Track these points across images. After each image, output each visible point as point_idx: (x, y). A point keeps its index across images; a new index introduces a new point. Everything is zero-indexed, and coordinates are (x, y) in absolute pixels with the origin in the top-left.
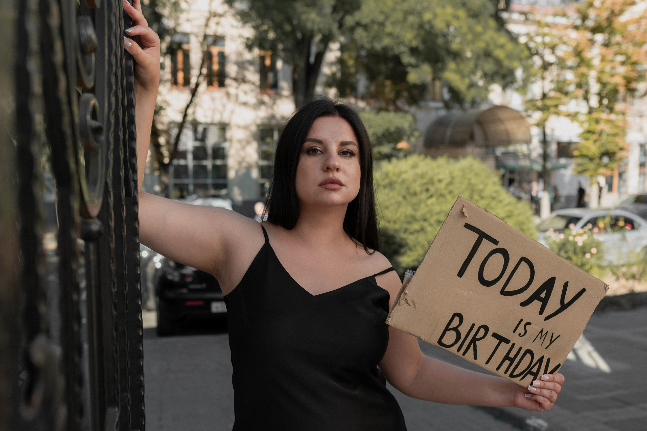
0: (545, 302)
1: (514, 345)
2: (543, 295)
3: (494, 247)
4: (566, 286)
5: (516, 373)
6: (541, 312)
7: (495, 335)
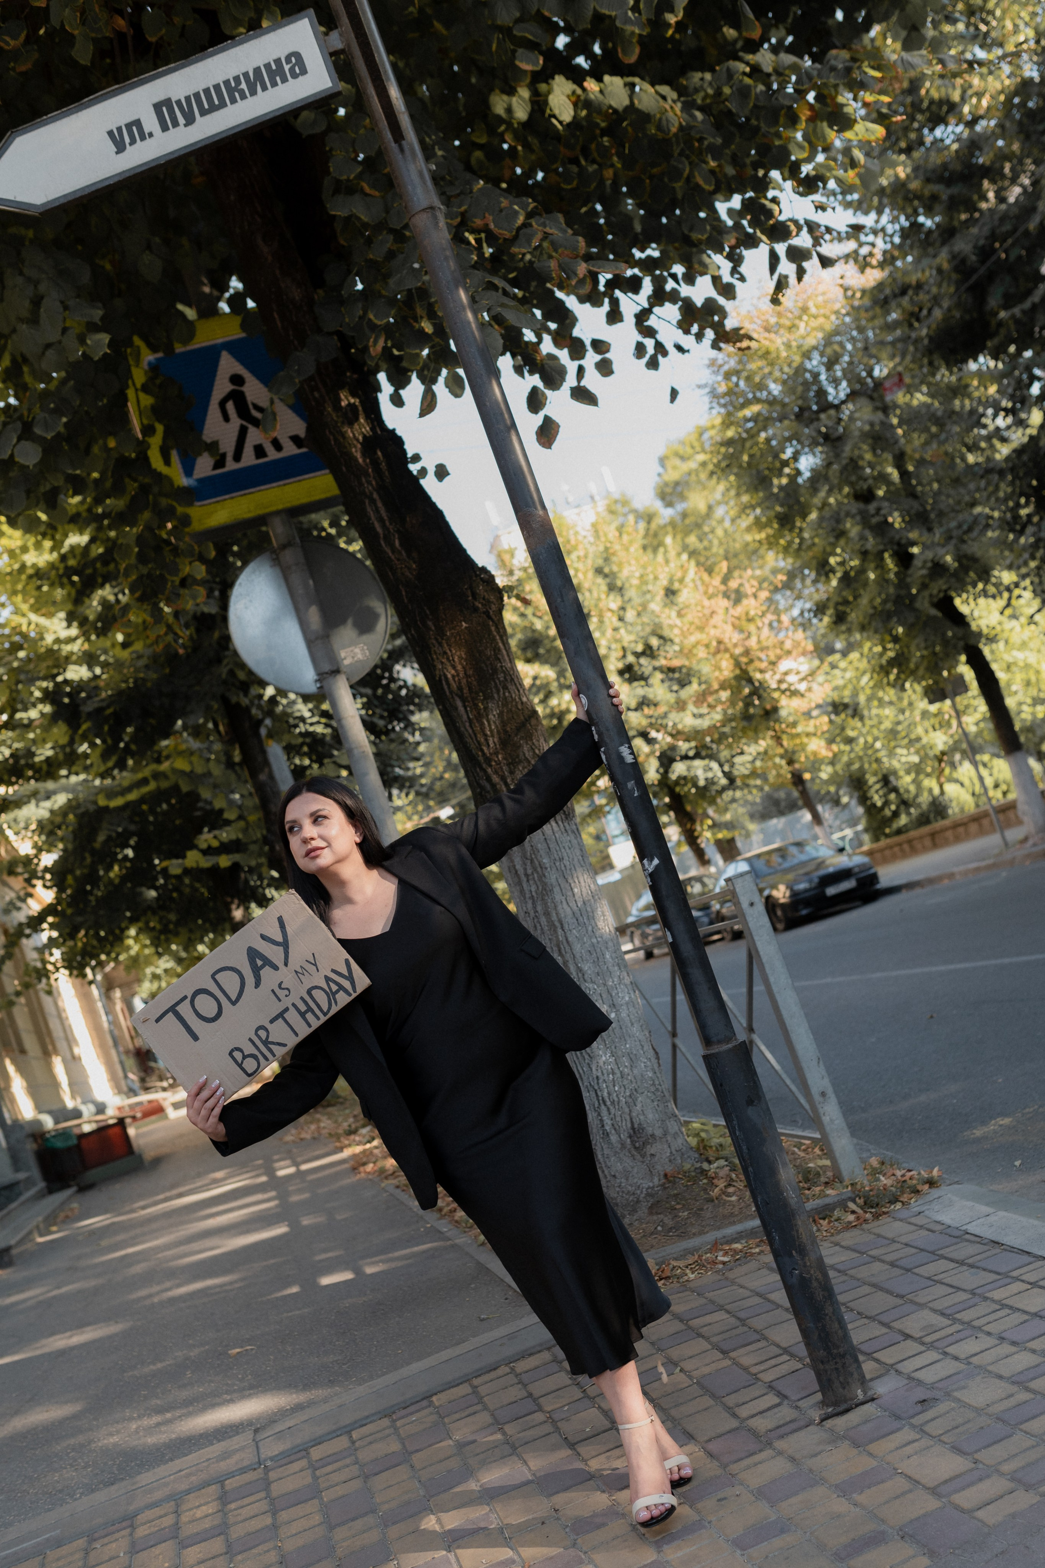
0: (268, 962)
1: (294, 1005)
2: (259, 963)
3: (188, 1001)
4: (263, 937)
5: (325, 1009)
6: (276, 968)
7: (272, 1022)
